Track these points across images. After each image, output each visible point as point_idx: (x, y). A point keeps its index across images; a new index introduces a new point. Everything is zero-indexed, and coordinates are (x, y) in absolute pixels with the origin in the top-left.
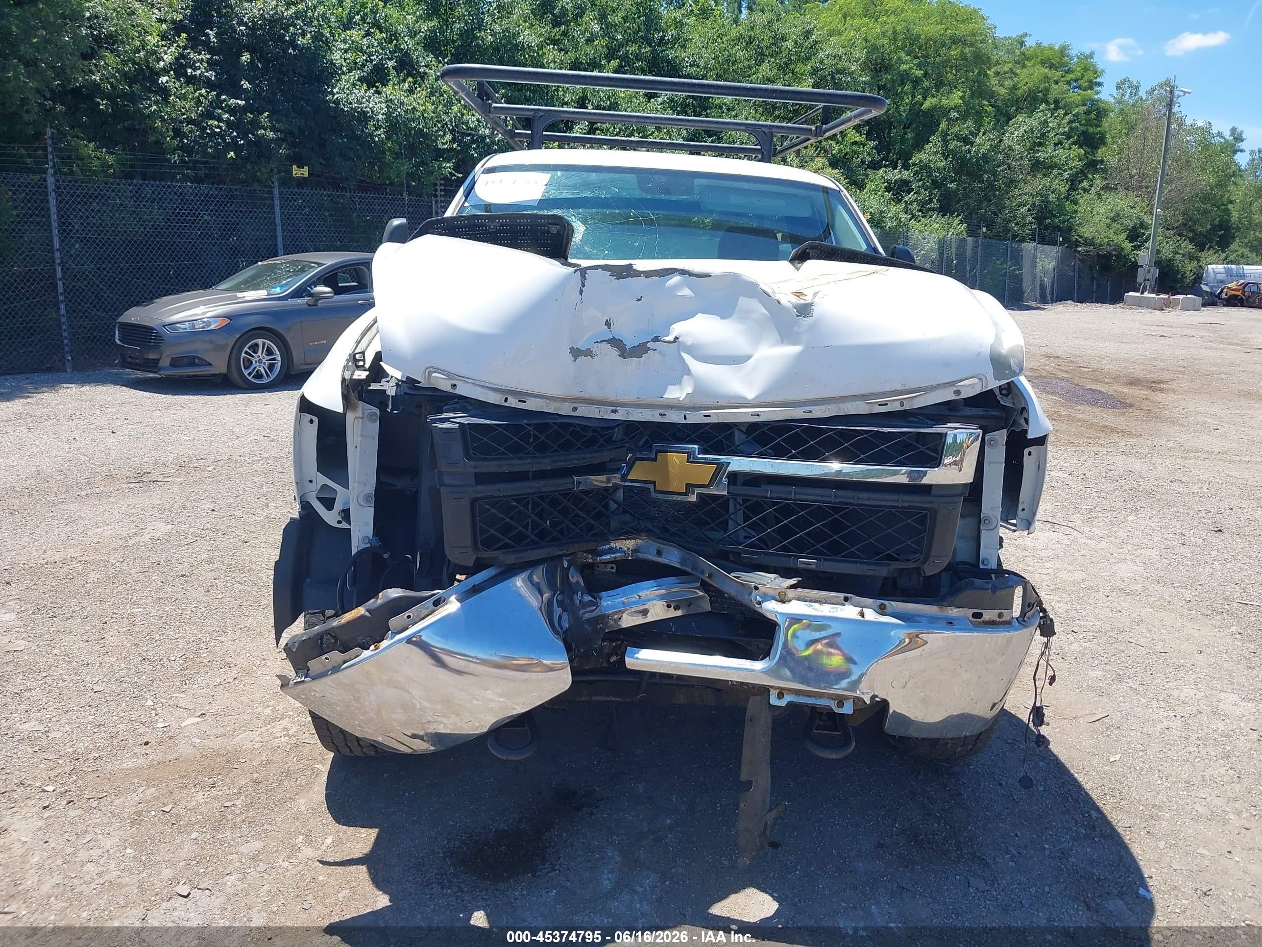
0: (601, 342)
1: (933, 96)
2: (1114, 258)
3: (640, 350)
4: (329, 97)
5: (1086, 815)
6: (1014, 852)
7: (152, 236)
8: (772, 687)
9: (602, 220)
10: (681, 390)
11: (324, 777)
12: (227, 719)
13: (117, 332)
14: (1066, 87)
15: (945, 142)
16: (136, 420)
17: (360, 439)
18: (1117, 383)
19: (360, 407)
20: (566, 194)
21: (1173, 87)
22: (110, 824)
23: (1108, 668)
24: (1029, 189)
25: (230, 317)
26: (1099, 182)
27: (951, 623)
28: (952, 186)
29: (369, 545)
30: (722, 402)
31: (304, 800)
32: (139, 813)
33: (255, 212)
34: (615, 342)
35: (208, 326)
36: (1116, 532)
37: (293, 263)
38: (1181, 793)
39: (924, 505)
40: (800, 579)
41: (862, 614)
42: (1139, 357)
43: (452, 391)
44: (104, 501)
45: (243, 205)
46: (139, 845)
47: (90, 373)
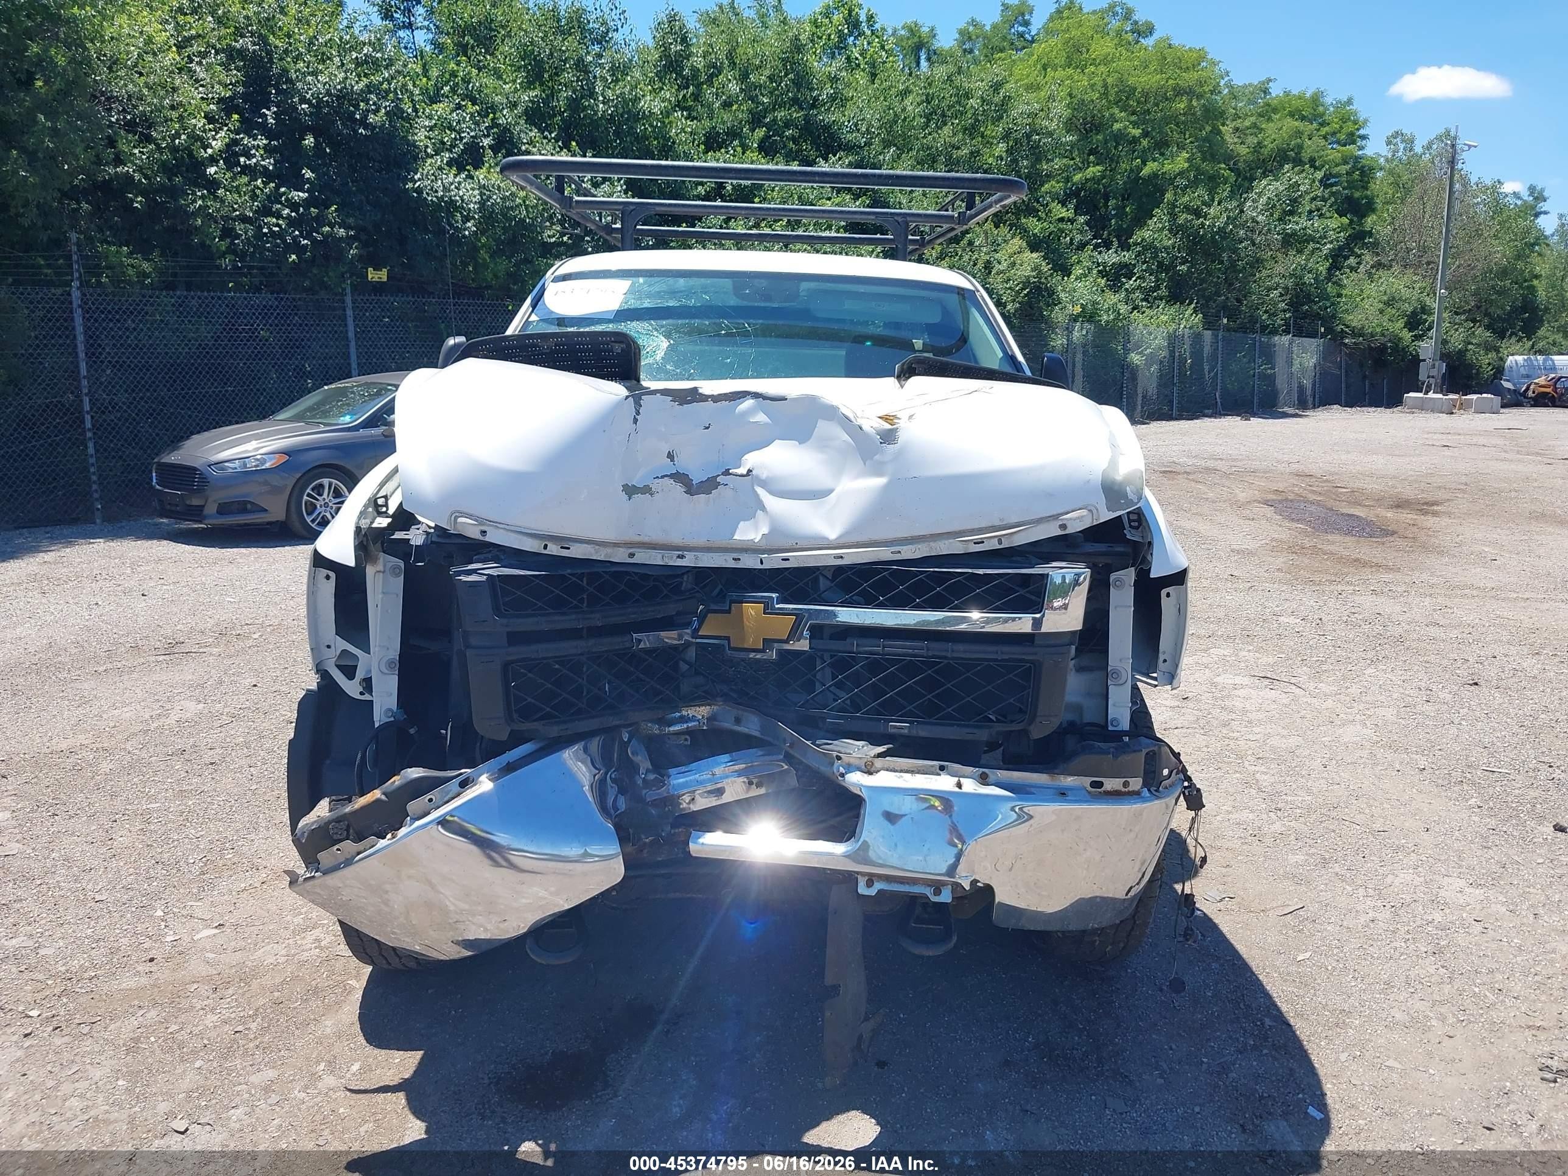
0: (663, 477)
1: (1154, 160)
2: (1389, 350)
3: (710, 485)
4: (410, 185)
5: (1259, 1023)
6: (1165, 1066)
7: (198, 357)
8: (858, 873)
9: (690, 334)
10: (756, 528)
11: (358, 995)
12: (249, 930)
13: (154, 474)
14: (1323, 142)
15: (1173, 216)
16: (173, 579)
17: (380, 596)
18: (1379, 506)
19: (381, 559)
20: (647, 304)
21: (1455, 138)
22: (101, 1053)
23: (1313, 850)
24: (1279, 269)
25: (288, 452)
26: (1369, 258)
27: (1064, 794)
28: (1184, 268)
29: (392, 719)
30: (802, 543)
31: (331, 1022)
32: (136, 1040)
33: (323, 325)
34: (680, 477)
35: (263, 464)
36: (1347, 688)
37: (368, 385)
38: (1378, 996)
39: (1026, 657)
40: (891, 746)
41: (959, 785)
42: (1413, 473)
43: (482, 538)
44: (126, 677)
45: (308, 318)
46: (133, 1076)
47: (123, 524)
